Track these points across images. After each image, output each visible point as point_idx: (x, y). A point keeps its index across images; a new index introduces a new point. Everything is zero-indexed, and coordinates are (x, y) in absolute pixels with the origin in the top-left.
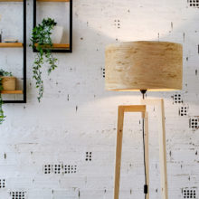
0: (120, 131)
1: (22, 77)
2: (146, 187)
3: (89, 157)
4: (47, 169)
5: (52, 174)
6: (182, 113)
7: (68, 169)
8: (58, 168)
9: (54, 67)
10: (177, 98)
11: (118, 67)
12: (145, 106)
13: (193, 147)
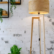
0: (32, 24)
1: (8, 11)
2: (39, 39)
3: (25, 32)
4: (14, 35)
6: (50, 21)
7: (20, 35)
8: (17, 35)
9: (16, 8)
10: (49, 17)
11: (31, 6)
12: (39, 17)
13: (53, 30)
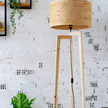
0: (58, 49)
1: (4, 22)
2: (72, 80)
3: (41, 65)
4: (18, 72)
5: (21, 75)
7: (30, 72)
10: (88, 34)
12: (71, 36)
13: (96, 60)
